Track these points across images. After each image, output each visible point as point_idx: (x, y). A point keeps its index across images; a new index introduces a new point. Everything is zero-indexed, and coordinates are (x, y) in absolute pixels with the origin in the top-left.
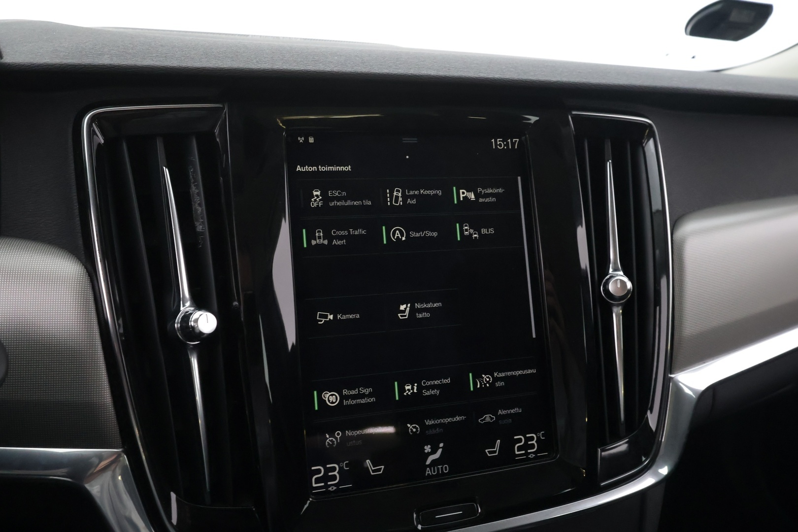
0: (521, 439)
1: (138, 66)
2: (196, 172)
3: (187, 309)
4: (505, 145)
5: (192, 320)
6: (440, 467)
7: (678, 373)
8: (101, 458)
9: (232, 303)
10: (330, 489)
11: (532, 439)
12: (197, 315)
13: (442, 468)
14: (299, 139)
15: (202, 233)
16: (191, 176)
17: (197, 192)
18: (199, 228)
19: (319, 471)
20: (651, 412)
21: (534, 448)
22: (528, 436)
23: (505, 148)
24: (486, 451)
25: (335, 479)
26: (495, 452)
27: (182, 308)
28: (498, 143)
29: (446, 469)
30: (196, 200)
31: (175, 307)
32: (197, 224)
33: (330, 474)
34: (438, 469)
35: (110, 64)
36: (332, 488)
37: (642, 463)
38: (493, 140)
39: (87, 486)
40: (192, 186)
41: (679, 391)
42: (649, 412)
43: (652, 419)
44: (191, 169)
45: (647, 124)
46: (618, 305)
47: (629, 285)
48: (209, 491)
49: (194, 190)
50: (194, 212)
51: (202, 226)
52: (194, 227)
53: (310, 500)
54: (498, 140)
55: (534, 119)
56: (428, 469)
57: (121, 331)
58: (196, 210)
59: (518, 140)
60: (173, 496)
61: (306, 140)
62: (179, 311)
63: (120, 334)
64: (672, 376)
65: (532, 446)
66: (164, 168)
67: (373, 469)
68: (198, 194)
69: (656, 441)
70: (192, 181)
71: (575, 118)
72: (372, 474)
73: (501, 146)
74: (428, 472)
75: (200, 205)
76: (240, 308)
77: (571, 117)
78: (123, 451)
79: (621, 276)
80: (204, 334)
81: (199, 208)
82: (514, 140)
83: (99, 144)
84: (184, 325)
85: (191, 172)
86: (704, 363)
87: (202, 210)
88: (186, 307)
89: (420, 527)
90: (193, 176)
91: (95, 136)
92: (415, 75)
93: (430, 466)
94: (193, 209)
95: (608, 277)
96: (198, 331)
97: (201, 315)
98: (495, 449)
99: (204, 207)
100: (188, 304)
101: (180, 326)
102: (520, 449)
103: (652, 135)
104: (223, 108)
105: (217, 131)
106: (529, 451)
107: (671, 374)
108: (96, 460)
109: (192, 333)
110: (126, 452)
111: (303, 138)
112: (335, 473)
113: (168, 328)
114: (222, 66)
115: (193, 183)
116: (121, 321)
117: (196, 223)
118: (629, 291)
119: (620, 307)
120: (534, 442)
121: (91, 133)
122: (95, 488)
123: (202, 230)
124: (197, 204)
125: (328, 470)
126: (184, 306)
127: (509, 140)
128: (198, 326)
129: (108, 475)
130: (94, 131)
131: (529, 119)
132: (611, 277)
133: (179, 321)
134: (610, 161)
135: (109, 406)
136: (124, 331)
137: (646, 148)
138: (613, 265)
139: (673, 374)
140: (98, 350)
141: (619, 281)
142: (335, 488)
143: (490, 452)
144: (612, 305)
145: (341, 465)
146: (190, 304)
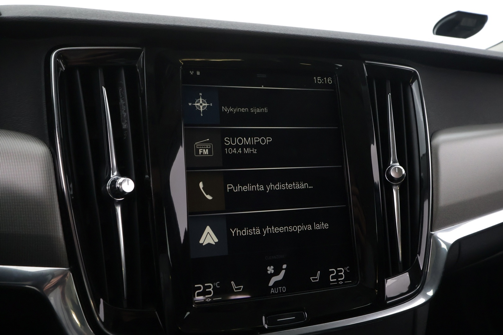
0: (334, 271)
1: (88, 20)
2: (123, 91)
3: (115, 177)
4: (322, 81)
5: (118, 183)
6: (280, 288)
7: (436, 231)
9: (145, 176)
11: (341, 271)
12: (121, 180)
13: (281, 289)
14: (190, 72)
15: (126, 130)
16: (120, 94)
17: (124, 103)
18: (125, 126)
19: (200, 288)
20: (419, 256)
21: (342, 278)
22: (338, 269)
23: (323, 83)
24: (311, 278)
25: (211, 294)
26: (317, 279)
27: (112, 176)
28: (318, 80)
29: (284, 289)
30: (123, 108)
31: (107, 175)
33: (207, 290)
34: (279, 289)
35: (70, 18)
36: (208, 300)
38: (315, 78)
40: (121, 99)
41: (437, 245)
43: (421, 260)
44: (120, 89)
45: (413, 71)
46: (396, 185)
47: (404, 172)
48: (126, 298)
49: (122, 101)
50: (121, 117)
51: (126, 125)
52: (121, 126)
54: (318, 78)
55: (340, 66)
56: (272, 289)
57: (72, 193)
58: (123, 115)
59: (331, 78)
60: (102, 300)
61: (195, 73)
62: (110, 178)
63: (71, 195)
64: (433, 233)
65: (341, 276)
66: (103, 87)
67: (236, 288)
68: (125, 105)
69: (423, 275)
70: (121, 96)
72: (235, 291)
73: (320, 82)
74: (272, 291)
75: (125, 111)
76: (150, 179)
77: (365, 65)
78: (69, 270)
79: (397, 165)
80: (125, 192)
81: (125, 113)
82: (328, 78)
83: (62, 72)
84: (113, 186)
85: (120, 91)
86: (453, 225)
89: (266, 326)
91: (59, 66)
93: (272, 287)
94: (121, 115)
95: (390, 166)
96: (121, 191)
97: (124, 180)
98: (317, 278)
99: (128, 113)
100: (115, 173)
101: (110, 188)
102: (333, 277)
103: (416, 78)
104: (142, 51)
105: (137, 65)
106: (339, 279)
107: (431, 232)
108: (50, 277)
109: (119, 193)
110: (71, 271)
111: (193, 72)
112: (211, 290)
113: (102, 189)
114: (142, 22)
116: (71, 185)
117: (122, 123)
118: (403, 175)
120: (342, 273)
122: (52, 300)
125: (205, 288)
126: (113, 174)
127: (325, 78)
128: (122, 188)
130: (58, 61)
131: (338, 67)
132: (392, 166)
133: (109, 185)
134: (390, 94)
135: (61, 238)
136: (73, 193)
137: (412, 86)
138: (393, 158)
139: (433, 231)
140: (55, 201)
141: (397, 169)
142: (210, 300)
143: (313, 279)
144: (393, 185)
145: (215, 284)
146: (117, 174)
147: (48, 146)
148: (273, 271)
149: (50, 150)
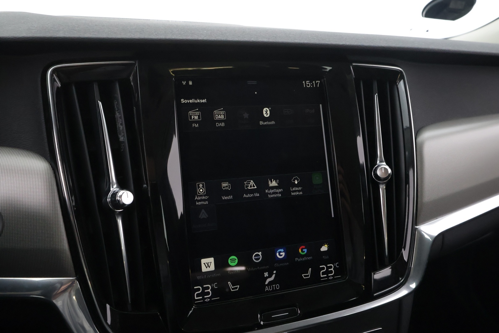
0: (324, 267)
1: (81, 38)
2: (119, 104)
3: (115, 190)
4: (311, 85)
5: (118, 196)
6: (274, 285)
7: (420, 225)
8: (62, 284)
9: (143, 186)
10: (206, 300)
11: (331, 267)
12: (121, 193)
13: (275, 286)
15: (123, 142)
16: (116, 107)
17: (120, 116)
18: (121, 139)
19: (199, 289)
20: (404, 250)
21: (332, 273)
22: (328, 265)
23: (312, 86)
24: (303, 275)
25: (209, 294)
26: (308, 276)
27: (111, 189)
28: (307, 84)
29: (278, 287)
30: (119, 121)
31: (107, 188)
32: (120, 136)
33: (206, 291)
34: (273, 287)
35: (64, 37)
36: (207, 300)
37: (400, 281)
38: (304, 82)
39: (54, 301)
40: (117, 112)
41: (421, 236)
42: (403, 250)
43: (405, 254)
44: (115, 102)
45: (399, 71)
46: (383, 184)
47: (390, 171)
48: (130, 303)
49: (117, 115)
50: (118, 129)
51: (123, 138)
52: (118, 138)
53: (193, 307)
54: (307, 82)
55: (329, 68)
56: (267, 287)
58: (119, 128)
59: (319, 81)
60: (108, 306)
61: (187, 83)
62: (110, 191)
63: (73, 206)
64: (417, 227)
66: (99, 101)
67: (232, 287)
68: (120, 118)
69: (408, 268)
70: (117, 109)
71: (354, 67)
72: (232, 291)
73: (308, 85)
74: (267, 289)
75: (121, 124)
76: (148, 188)
77: (352, 67)
78: (76, 279)
79: (384, 165)
80: (125, 205)
81: (121, 126)
82: (317, 81)
83: (58, 87)
84: (113, 199)
85: (116, 104)
86: (437, 219)
87: (123, 128)
88: (114, 188)
89: (262, 323)
90: (117, 106)
91: (55, 82)
92: (255, 42)
93: (268, 285)
95: (376, 166)
96: (121, 203)
97: (123, 193)
98: (308, 274)
99: (124, 126)
100: (115, 186)
101: (111, 200)
102: (323, 274)
103: (402, 77)
104: (135, 64)
105: (131, 78)
106: (329, 275)
107: (416, 226)
108: (58, 285)
109: (118, 204)
110: (78, 279)
111: (185, 82)
112: (209, 290)
113: (103, 201)
114: (134, 37)
115: (117, 111)
116: (73, 198)
118: (389, 174)
119: (384, 185)
121: (53, 81)
122: (59, 303)
123: (124, 140)
124: (119, 124)
125: (204, 289)
126: (112, 187)
127: (314, 82)
128: (122, 200)
129: (67, 294)
130: (54, 79)
131: (326, 69)
132: (379, 166)
133: (110, 197)
134: (377, 94)
135: (67, 250)
136: (75, 204)
137: (398, 86)
138: (379, 158)
139: (418, 226)
140: (59, 216)
141: (383, 168)
142: (209, 300)
143: (305, 276)
144: (379, 183)
145: (213, 285)
146: (117, 186)
147: (49, 163)
148: (267, 275)
149: (52, 167)
